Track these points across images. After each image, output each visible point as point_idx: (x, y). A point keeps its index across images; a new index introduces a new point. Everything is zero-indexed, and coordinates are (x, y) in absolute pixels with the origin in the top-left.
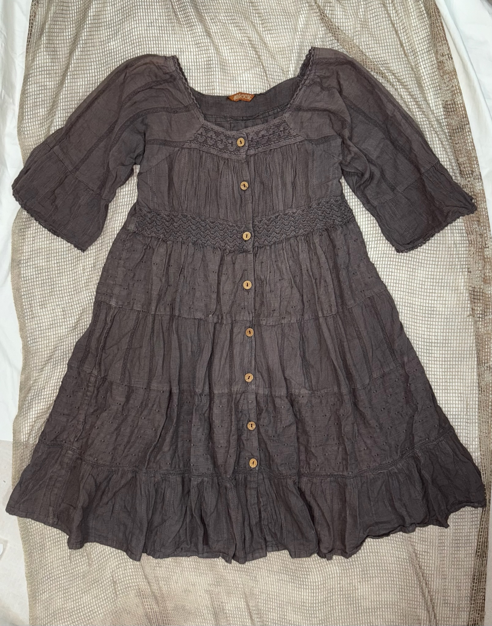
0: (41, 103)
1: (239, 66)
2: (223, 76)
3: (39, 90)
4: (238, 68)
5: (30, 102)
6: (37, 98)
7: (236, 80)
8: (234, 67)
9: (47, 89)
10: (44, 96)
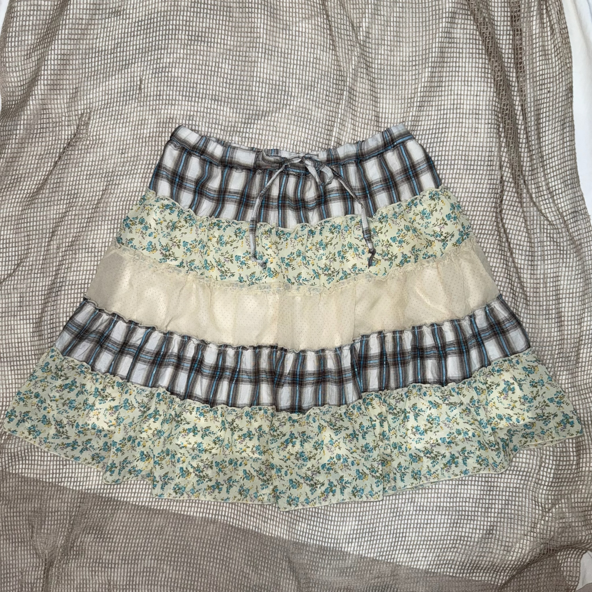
0: (31, 28)
1: (296, 12)
2: (274, 22)
3: (30, 10)
4: (294, 15)
5: (16, 24)
6: (26, 21)
7: (289, 30)
8: (289, 12)
9: (40, 10)
10: (37, 20)
